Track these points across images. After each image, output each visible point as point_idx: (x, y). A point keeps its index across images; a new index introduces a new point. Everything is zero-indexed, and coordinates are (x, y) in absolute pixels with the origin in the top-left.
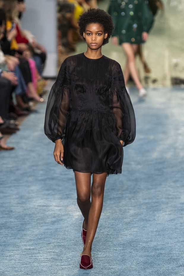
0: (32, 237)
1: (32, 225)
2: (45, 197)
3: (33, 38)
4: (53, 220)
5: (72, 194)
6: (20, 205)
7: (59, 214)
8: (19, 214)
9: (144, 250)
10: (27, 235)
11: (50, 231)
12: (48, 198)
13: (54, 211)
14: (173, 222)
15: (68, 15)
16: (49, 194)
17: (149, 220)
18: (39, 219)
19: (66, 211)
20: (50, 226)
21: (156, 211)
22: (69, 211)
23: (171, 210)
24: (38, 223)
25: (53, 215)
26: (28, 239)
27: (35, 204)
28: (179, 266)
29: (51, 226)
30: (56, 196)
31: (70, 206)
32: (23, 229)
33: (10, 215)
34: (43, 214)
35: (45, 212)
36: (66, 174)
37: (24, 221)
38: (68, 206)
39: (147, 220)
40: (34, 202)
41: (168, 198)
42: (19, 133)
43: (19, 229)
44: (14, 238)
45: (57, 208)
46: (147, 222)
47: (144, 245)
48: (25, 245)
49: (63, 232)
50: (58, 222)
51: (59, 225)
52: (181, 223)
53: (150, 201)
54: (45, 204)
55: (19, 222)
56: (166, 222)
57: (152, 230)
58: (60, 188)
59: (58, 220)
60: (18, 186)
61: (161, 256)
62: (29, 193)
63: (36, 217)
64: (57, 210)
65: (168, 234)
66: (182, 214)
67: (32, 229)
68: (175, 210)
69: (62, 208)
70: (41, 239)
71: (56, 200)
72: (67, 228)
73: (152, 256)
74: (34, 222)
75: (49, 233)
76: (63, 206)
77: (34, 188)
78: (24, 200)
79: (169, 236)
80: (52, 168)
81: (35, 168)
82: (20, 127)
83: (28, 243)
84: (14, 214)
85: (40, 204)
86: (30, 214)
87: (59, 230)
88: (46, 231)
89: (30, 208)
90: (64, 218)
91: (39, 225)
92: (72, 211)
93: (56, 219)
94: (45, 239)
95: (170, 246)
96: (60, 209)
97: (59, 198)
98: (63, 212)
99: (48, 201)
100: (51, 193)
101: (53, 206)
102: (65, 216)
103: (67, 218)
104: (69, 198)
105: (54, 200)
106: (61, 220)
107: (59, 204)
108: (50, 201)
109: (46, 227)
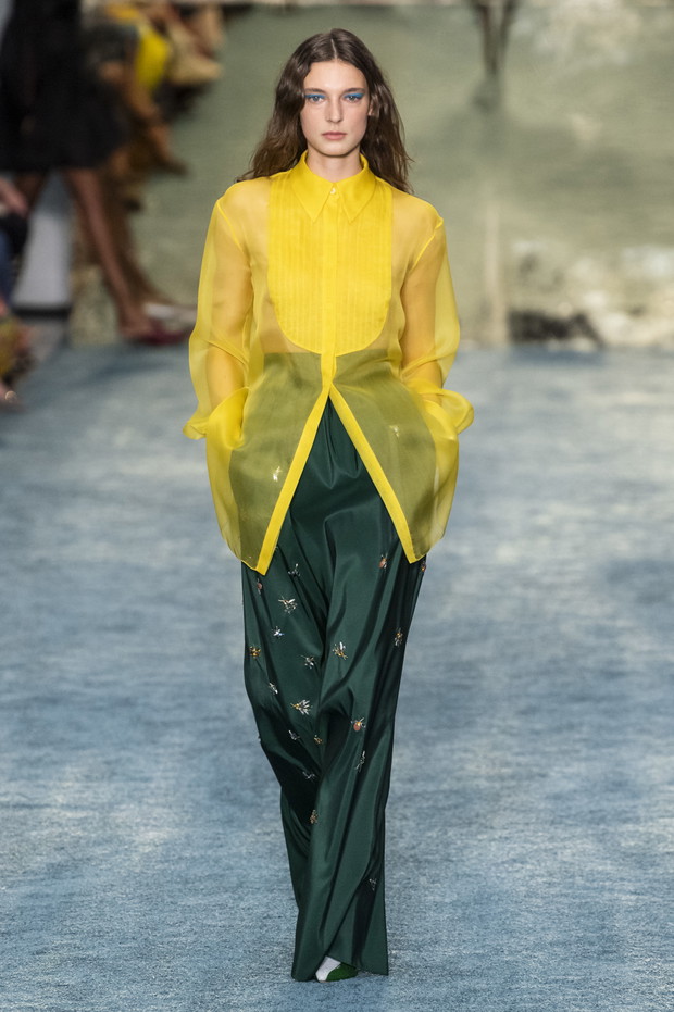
2: (25, 771)
4: (55, 861)
5: (129, 760)
7: (80, 837)
11: (44, 904)
12: (37, 777)
13: (60, 825)
14: (517, 870)
16: (38, 761)
17: (428, 862)
19: (106, 824)
20: (44, 883)
21: (451, 825)
22: (118, 826)
23: (513, 824)
25: (57, 840)
29: (48, 882)
30: (70, 770)
31: (123, 807)
34: (18, 838)
35: (24, 828)
38: (112, 806)
39: (420, 862)
41: (500, 778)
45: (69, 815)
46: (418, 868)
47: (407, 959)
49: (94, 905)
50: (77, 868)
51: (79, 881)
52: (551, 874)
53: (431, 788)
54: (24, 800)
56: (493, 869)
57: (438, 899)
58: (84, 738)
59: (74, 859)
61: (472, 999)
64: (70, 820)
65: (501, 913)
66: (551, 839)
68: (527, 824)
69: (89, 813)
70: (8, 933)
71: (66, 784)
72: (111, 890)
75: (40, 912)
76: (93, 807)
87: (80, 899)
88: (30, 903)
90: (98, 851)
92: (130, 827)
93: (66, 857)
94: (26, 935)
96: (81, 819)
97: (79, 775)
98: (96, 830)
99: (38, 786)
100: (47, 755)
101: (55, 806)
102: (99, 844)
103: (111, 854)
104: (115, 778)
105: (58, 783)
106: (88, 859)
107: (80, 798)
108: (44, 787)
109: (25, 890)
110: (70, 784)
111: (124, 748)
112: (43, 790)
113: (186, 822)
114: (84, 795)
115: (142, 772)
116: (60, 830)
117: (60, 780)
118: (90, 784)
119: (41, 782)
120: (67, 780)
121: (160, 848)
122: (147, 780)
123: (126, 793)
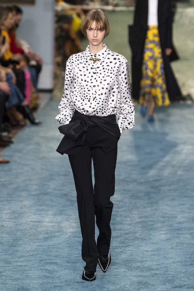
0: (23, 253)
1: (24, 241)
2: (38, 212)
3: (29, 48)
4: (46, 237)
5: (66, 210)
6: (13, 220)
7: (52, 230)
8: (11, 229)
9: (138, 269)
10: (19, 251)
11: (42, 248)
12: (41, 214)
13: (47, 227)
14: (168, 242)
15: (66, 26)
16: (42, 210)
17: (145, 239)
18: (31, 235)
19: (59, 227)
20: (42, 242)
21: (151, 230)
22: (63, 228)
23: (168, 230)
24: (30, 239)
25: (46, 231)
26: (19, 255)
27: (27, 219)
28: (174, 287)
29: (44, 242)
30: (50, 212)
31: (64, 223)
32: (15, 245)
33: (2, 230)
34: (36, 230)
35: (37, 227)
37: (15, 236)
38: (61, 222)
39: (143, 239)
40: (27, 218)
41: (164, 217)
42: (12, 146)
43: (11, 245)
44: (5, 254)
45: (50, 224)
46: (142, 241)
47: (139, 265)
48: (16, 261)
49: (56, 248)
50: (51, 238)
51: (52, 242)
52: (178, 243)
53: (146, 220)
54: (37, 220)
55: (10, 238)
56: (162, 242)
57: (147, 249)
58: (54, 204)
59: (51, 236)
60: (11, 200)
61: (156, 276)
62: (21, 208)
63: (28, 233)
64: (50, 226)
65: (164, 253)
66: (178, 234)
67: (24, 246)
68: (171, 230)
69: (55, 224)
70: (33, 255)
71: (49, 216)
72: (60, 244)
73: (146, 276)
74: (26, 238)
75: (41, 250)
76: (56, 222)
77: (27, 203)
78: (16, 215)
79: (165, 256)
80: (46, 183)
81: (28, 182)
82: (14, 140)
83: (19, 260)
84: (5, 229)
85: (32, 220)
86: (22, 230)
87: (52, 247)
88: (39, 247)
89: (22, 224)
90: (57, 234)
91: (31, 241)
92: (66, 228)
93: (48, 236)
94: (37, 256)
95: (165, 266)
96: (53, 226)
97: (52, 214)
98: (57, 229)
99: (42, 217)
100: (44, 208)
101: (46, 222)
102: (58, 232)
103: (60, 235)
104: (62, 215)
106: (54, 236)
107: (53, 220)
109: (39, 244)
111: (65, 207)
115: (69, 213)
117: (47, 215)
118: (55, 216)
119: (42, 215)
120: (49, 215)
121: (74, 234)
123: (65, 219)
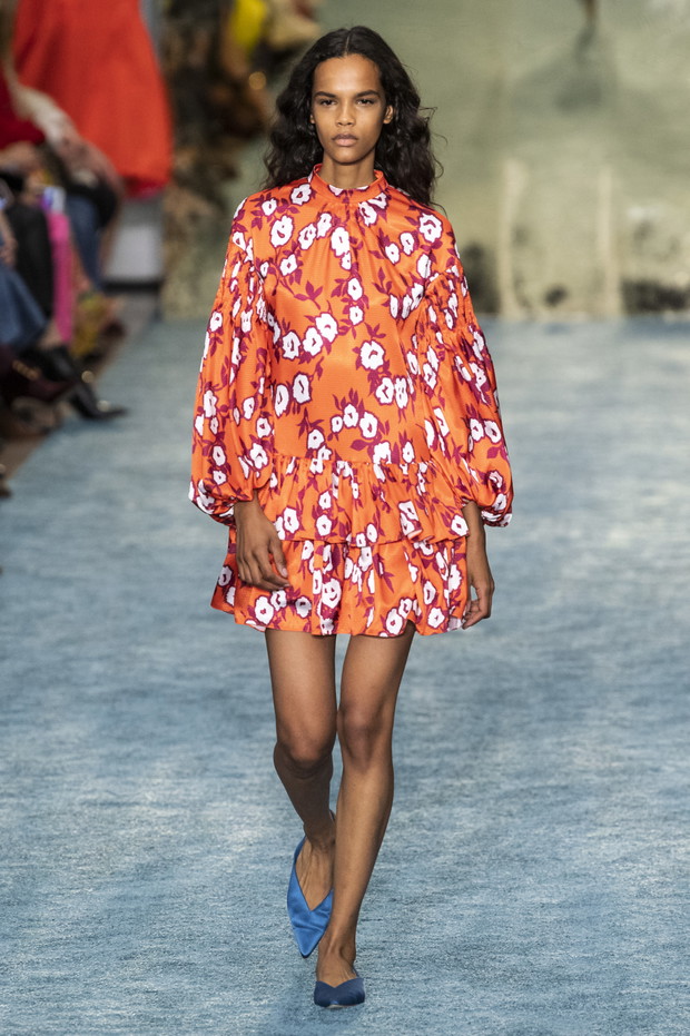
0: (58, 928)
1: (59, 883)
2: (113, 767)
4: (144, 862)
5: (222, 755)
6: (14, 801)
7: (170, 837)
8: (7, 835)
9: (511, 981)
10: (41, 923)
11: (133, 906)
12: (126, 773)
13: (150, 824)
14: (628, 870)
16: (127, 757)
17: (534, 860)
18: (87, 856)
19: (197, 822)
20: (132, 885)
21: (560, 823)
22: (210, 825)
23: (623, 821)
24: (84, 872)
25: (147, 839)
26: (42, 938)
27: (71, 795)
29: (137, 883)
30: (160, 766)
31: (214, 805)
32: (24, 898)
34: (106, 838)
35: (112, 827)
36: (198, 676)
37: (25, 864)
38: (202, 804)
39: (526, 861)
40: (70, 790)
41: (610, 772)
43: (7, 899)
45: (159, 813)
46: (524, 868)
47: (513, 963)
48: (31, 963)
49: (185, 907)
50: (166, 868)
51: (169, 882)
52: (664, 873)
53: (537, 783)
54: (111, 797)
56: (603, 868)
57: (545, 900)
58: (175, 732)
59: (164, 860)
60: (5, 723)
61: (581, 1005)
62: (48, 752)
63: (77, 850)
64: (160, 818)
65: (610, 915)
66: (665, 836)
67: (58, 900)
68: (638, 821)
69: (180, 811)
70: (95, 937)
71: (156, 781)
72: (202, 892)
73: (543, 1007)
74: (69, 868)
75: (128, 915)
76: (183, 805)
77: (69, 731)
78: (28, 781)
79: (614, 926)
80: (141, 651)
81: (71, 650)
82: (11, 484)
83: (42, 956)
85: (91, 797)
86: (50, 838)
87: (170, 901)
88: (117, 906)
89: (50, 814)
90: (189, 851)
91: (87, 882)
92: (223, 826)
93: (156, 857)
94: (113, 940)
95: (617, 966)
96: (171, 817)
97: (169, 772)
98: (186, 829)
99: (127, 783)
100: (135, 751)
101: (145, 804)
102: (191, 843)
103: (203, 855)
104: (208, 773)
105: (147, 780)
106: (179, 859)
107: (171, 795)
108: (133, 784)
109: (116, 891)
110: (160, 780)
111: (216, 743)
112: (132, 788)
113: (281, 819)
114: (175, 793)
115: (236, 767)
116: (149, 829)
117: (149, 776)
118: (181, 781)
119: (130, 779)
120: (157, 777)
121: (254, 848)
122: (242, 776)
123: (219, 790)
